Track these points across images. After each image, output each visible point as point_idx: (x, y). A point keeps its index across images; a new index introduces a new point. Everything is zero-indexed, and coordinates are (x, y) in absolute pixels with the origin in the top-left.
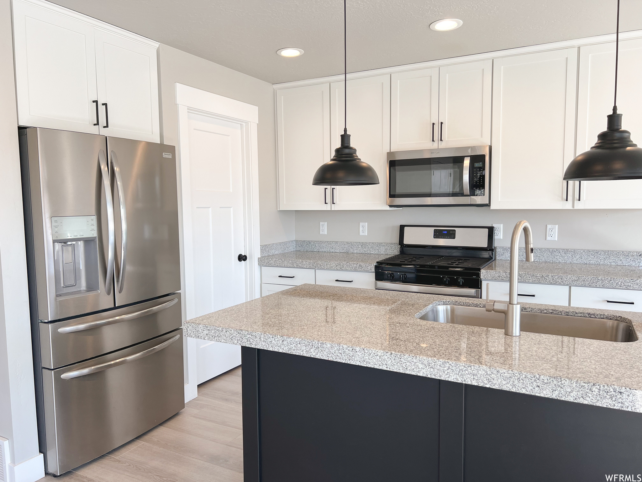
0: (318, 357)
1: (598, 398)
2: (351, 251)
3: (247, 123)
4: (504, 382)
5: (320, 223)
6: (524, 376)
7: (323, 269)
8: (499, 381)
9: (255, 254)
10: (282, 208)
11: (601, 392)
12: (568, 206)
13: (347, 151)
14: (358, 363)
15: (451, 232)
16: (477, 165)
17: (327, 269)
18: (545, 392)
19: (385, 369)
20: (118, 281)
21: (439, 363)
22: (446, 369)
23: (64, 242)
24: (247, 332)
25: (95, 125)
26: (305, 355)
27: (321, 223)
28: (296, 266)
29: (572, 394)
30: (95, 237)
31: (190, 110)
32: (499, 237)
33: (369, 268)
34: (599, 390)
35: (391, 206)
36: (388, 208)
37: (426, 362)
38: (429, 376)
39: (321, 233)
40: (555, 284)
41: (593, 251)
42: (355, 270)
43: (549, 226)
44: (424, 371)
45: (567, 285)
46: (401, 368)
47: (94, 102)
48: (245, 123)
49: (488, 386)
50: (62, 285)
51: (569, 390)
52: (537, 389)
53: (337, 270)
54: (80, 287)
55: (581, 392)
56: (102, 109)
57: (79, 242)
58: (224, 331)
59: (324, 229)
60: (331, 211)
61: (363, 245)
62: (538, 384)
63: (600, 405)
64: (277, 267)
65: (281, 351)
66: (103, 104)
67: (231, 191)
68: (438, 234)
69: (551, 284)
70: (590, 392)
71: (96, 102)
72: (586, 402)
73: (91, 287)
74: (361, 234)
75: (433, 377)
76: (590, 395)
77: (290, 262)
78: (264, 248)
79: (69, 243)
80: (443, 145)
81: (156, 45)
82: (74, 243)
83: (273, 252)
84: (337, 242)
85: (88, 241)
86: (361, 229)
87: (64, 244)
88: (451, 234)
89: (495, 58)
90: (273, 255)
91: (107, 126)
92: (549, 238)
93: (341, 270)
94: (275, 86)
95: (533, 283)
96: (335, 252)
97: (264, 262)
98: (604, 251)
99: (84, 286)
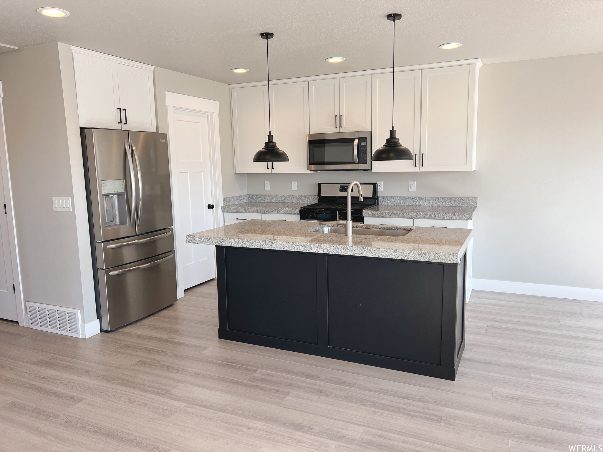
0: (255, 247)
2: (287, 201)
3: (211, 113)
4: (333, 251)
6: (341, 247)
7: (266, 213)
8: (332, 250)
9: (219, 204)
10: (238, 171)
12: (417, 170)
13: (271, 144)
14: (274, 249)
16: (363, 144)
17: (269, 213)
18: (348, 253)
19: (286, 250)
20: (137, 219)
21: (308, 245)
22: (311, 247)
23: (107, 195)
24: (220, 238)
25: (119, 123)
27: (266, 182)
28: (248, 212)
29: (358, 253)
30: (124, 192)
31: (174, 108)
32: (381, 189)
33: (296, 211)
35: (311, 171)
36: (309, 172)
37: (303, 245)
38: (304, 251)
39: (266, 189)
40: (405, 218)
41: (436, 198)
42: (287, 214)
43: (411, 183)
44: (302, 249)
45: (411, 218)
46: (293, 249)
47: (118, 109)
48: (210, 113)
49: (327, 253)
50: (106, 221)
51: (357, 251)
52: (346, 252)
53: (275, 213)
54: (116, 222)
55: (361, 251)
56: (123, 113)
57: (115, 196)
58: (208, 239)
59: (268, 186)
60: (271, 174)
61: (295, 197)
62: (346, 250)
63: (368, 256)
64: (235, 212)
65: (237, 246)
66: (123, 110)
67: (202, 160)
68: (342, 189)
69: (402, 218)
71: (120, 109)
72: (363, 256)
73: (122, 223)
74: (293, 189)
75: (306, 251)
76: (364, 252)
77: (244, 209)
78: (225, 200)
79: (110, 196)
80: (342, 130)
82: (113, 196)
83: (232, 202)
84: (276, 196)
85: (119, 195)
86: (293, 186)
87: (107, 197)
89: (374, 74)
90: (232, 205)
91: (126, 124)
92: (410, 190)
93: (278, 213)
94: (230, 86)
95: (392, 217)
96: (276, 202)
97: (226, 209)
98: (443, 198)
99: (118, 222)
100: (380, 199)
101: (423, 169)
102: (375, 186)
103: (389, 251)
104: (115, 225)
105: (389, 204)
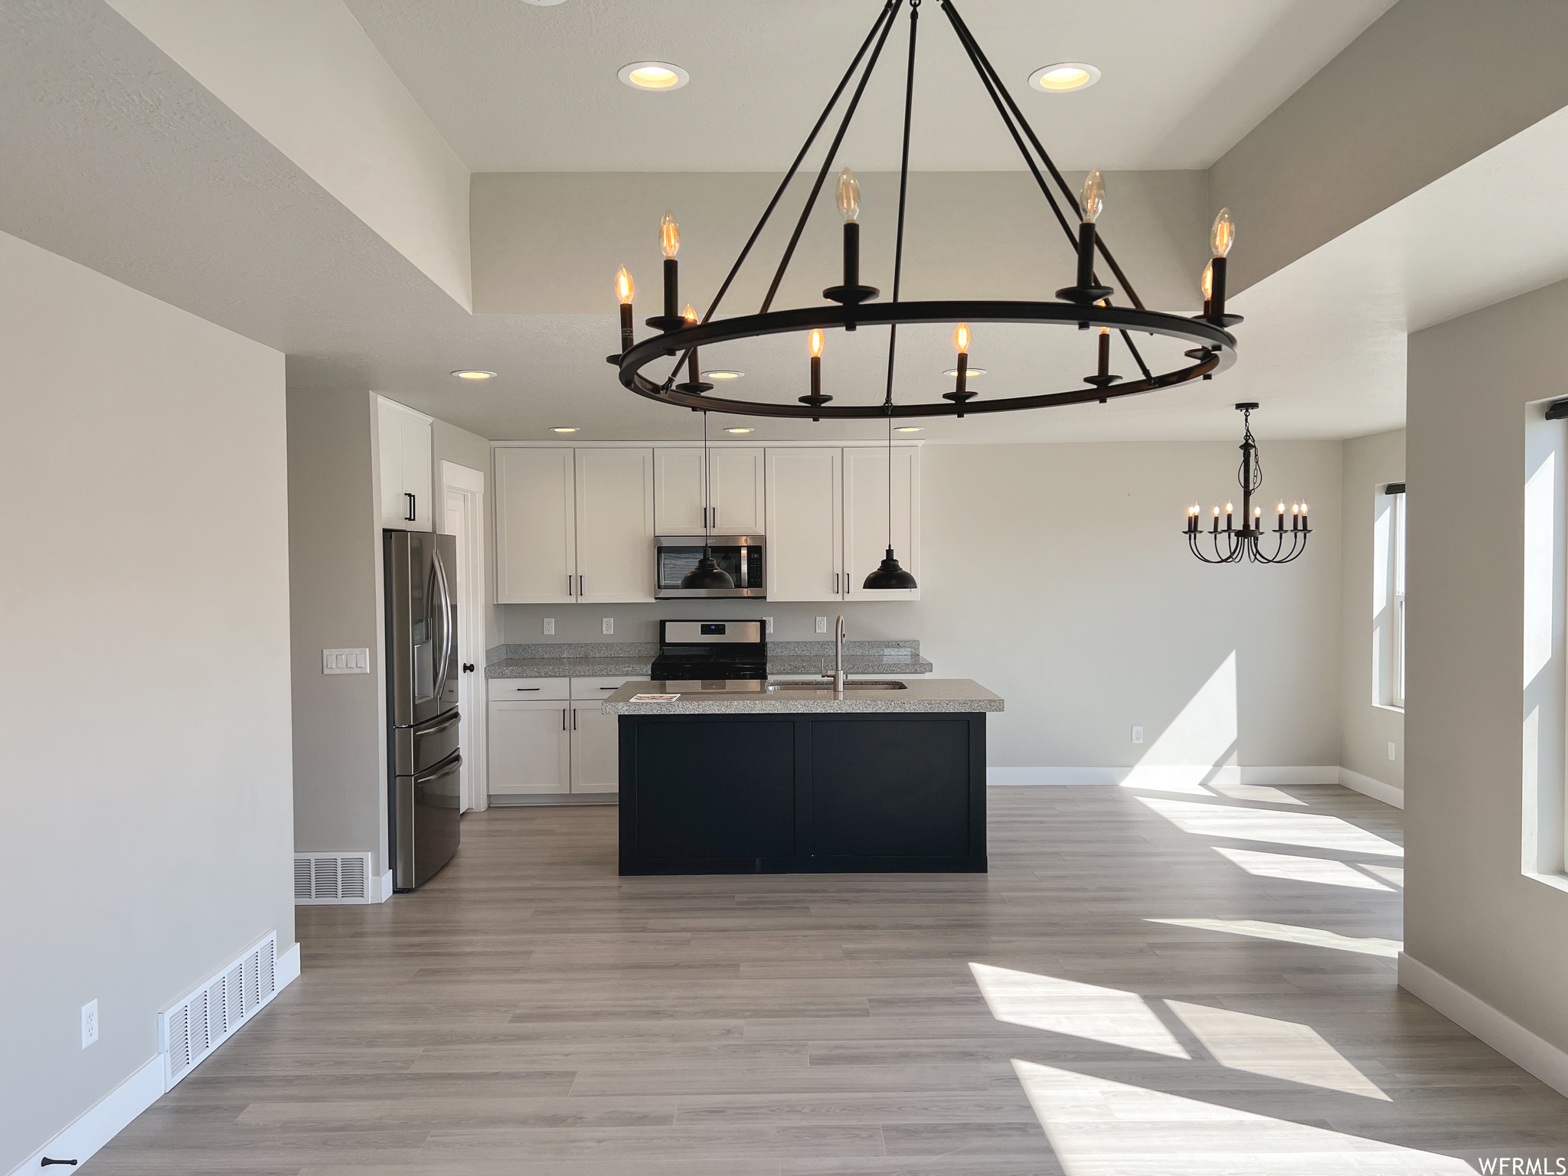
2: (592, 655)
3: (477, 494)
9: (481, 663)
10: (500, 602)
12: (838, 598)
15: (721, 627)
16: (754, 556)
21: (811, 703)
22: (815, 706)
25: (410, 519)
27: (544, 620)
31: (448, 487)
33: (639, 670)
36: (654, 601)
39: (546, 633)
41: (858, 642)
43: (818, 619)
47: (407, 494)
56: (411, 500)
60: (577, 604)
61: (609, 646)
64: (516, 677)
66: (412, 496)
68: (706, 630)
74: (605, 632)
78: (489, 654)
80: (714, 532)
81: (430, 419)
86: (604, 626)
88: (720, 630)
91: (414, 520)
92: (817, 631)
94: (494, 444)
96: (568, 658)
97: (490, 674)
98: (869, 642)
100: (769, 646)
101: (848, 598)
102: (763, 624)
105: (786, 653)
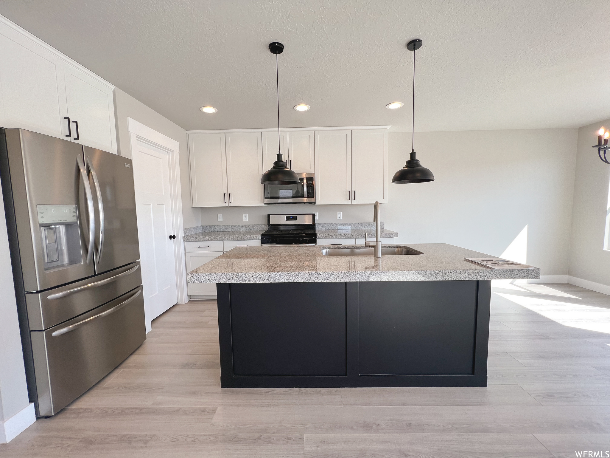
0: (295, 281)
1: (442, 277)
2: (239, 230)
4: (401, 277)
5: (218, 215)
6: (410, 272)
7: (227, 240)
8: (399, 277)
9: (180, 234)
10: (197, 204)
11: (443, 274)
12: (350, 202)
13: (281, 163)
14: (321, 281)
15: (295, 217)
17: (232, 240)
19: (338, 281)
20: (96, 255)
22: (372, 275)
23: (47, 226)
25: (67, 136)
26: (286, 282)
28: (210, 240)
30: (76, 223)
31: (138, 137)
32: (317, 218)
33: (258, 237)
34: (442, 273)
37: (361, 274)
38: (363, 281)
39: (219, 220)
40: (350, 238)
41: (356, 223)
42: (249, 240)
43: (338, 213)
44: (360, 278)
46: (347, 280)
47: (65, 118)
48: (171, 151)
50: (46, 261)
51: (430, 275)
52: (416, 277)
53: (238, 240)
54: (63, 260)
55: (435, 275)
56: (73, 126)
57: (61, 226)
59: (221, 218)
61: (246, 226)
62: (417, 275)
63: (443, 280)
64: (197, 241)
66: (73, 122)
67: (163, 194)
68: (288, 218)
70: (439, 275)
71: (68, 119)
73: (72, 261)
74: (244, 220)
75: (365, 281)
76: (439, 276)
77: (206, 238)
78: (185, 230)
79: (53, 227)
81: (113, 87)
82: (58, 226)
83: (190, 233)
84: (229, 226)
85: (68, 226)
86: (244, 217)
87: (47, 228)
88: (294, 218)
92: (338, 218)
93: (240, 240)
94: (187, 132)
96: (229, 231)
97: (187, 238)
99: (66, 260)
100: (316, 225)
101: (354, 202)
102: (314, 215)
103: (467, 272)
104: (63, 266)
105: (324, 229)
